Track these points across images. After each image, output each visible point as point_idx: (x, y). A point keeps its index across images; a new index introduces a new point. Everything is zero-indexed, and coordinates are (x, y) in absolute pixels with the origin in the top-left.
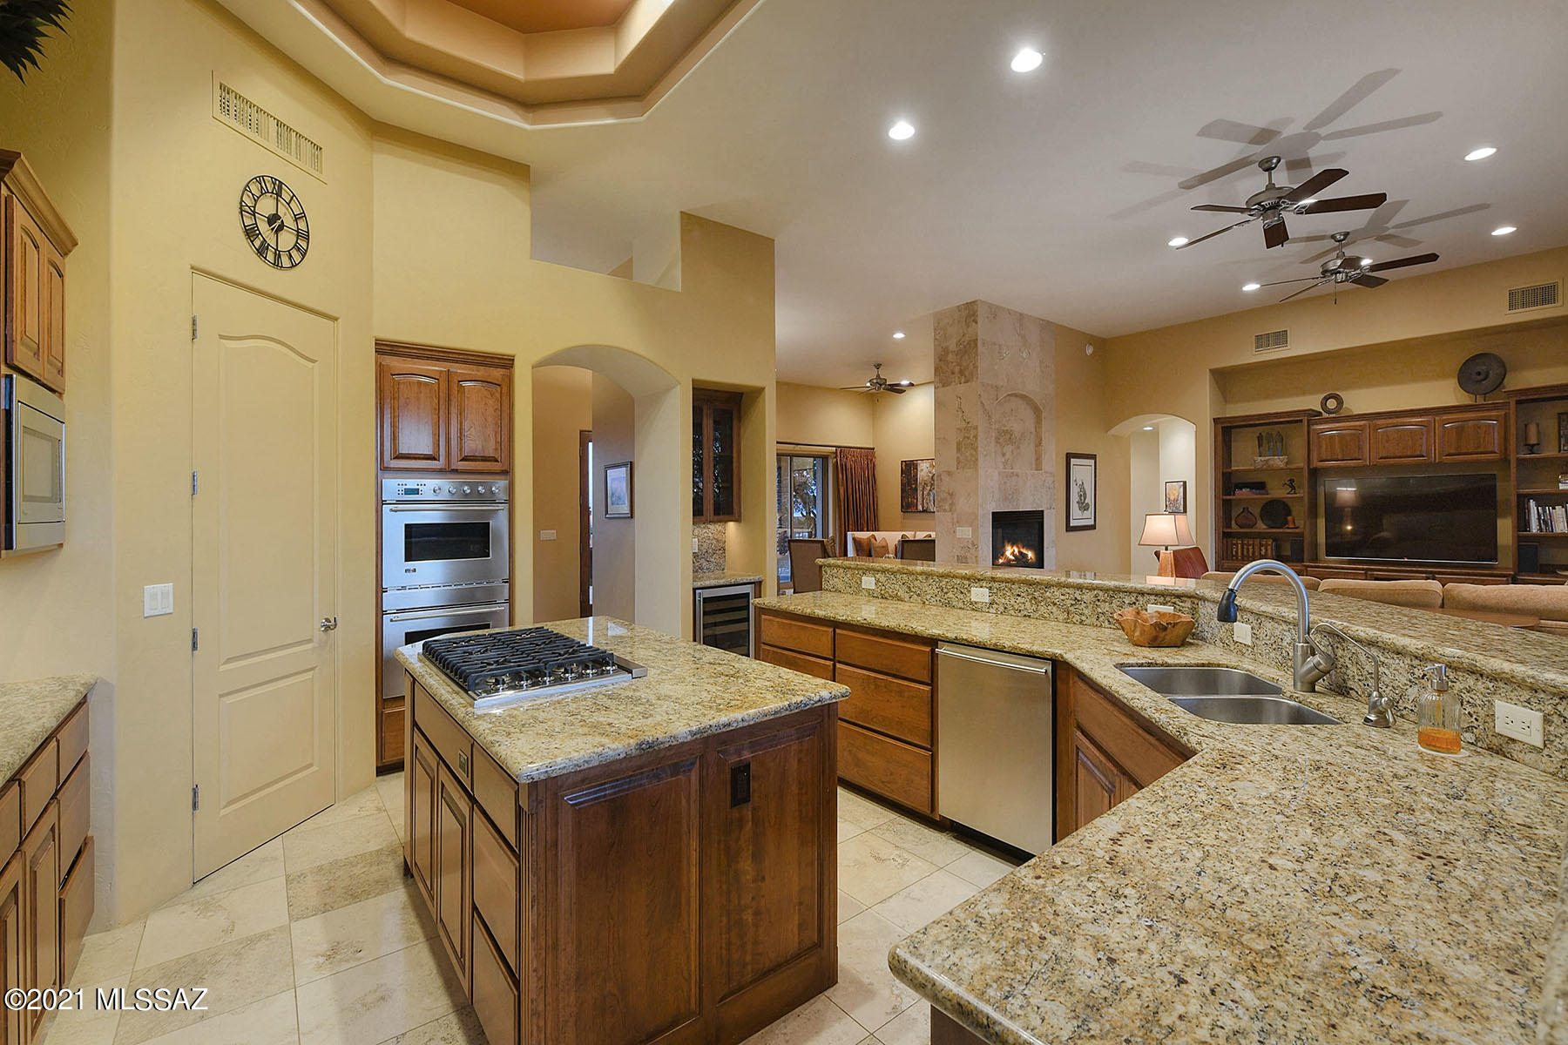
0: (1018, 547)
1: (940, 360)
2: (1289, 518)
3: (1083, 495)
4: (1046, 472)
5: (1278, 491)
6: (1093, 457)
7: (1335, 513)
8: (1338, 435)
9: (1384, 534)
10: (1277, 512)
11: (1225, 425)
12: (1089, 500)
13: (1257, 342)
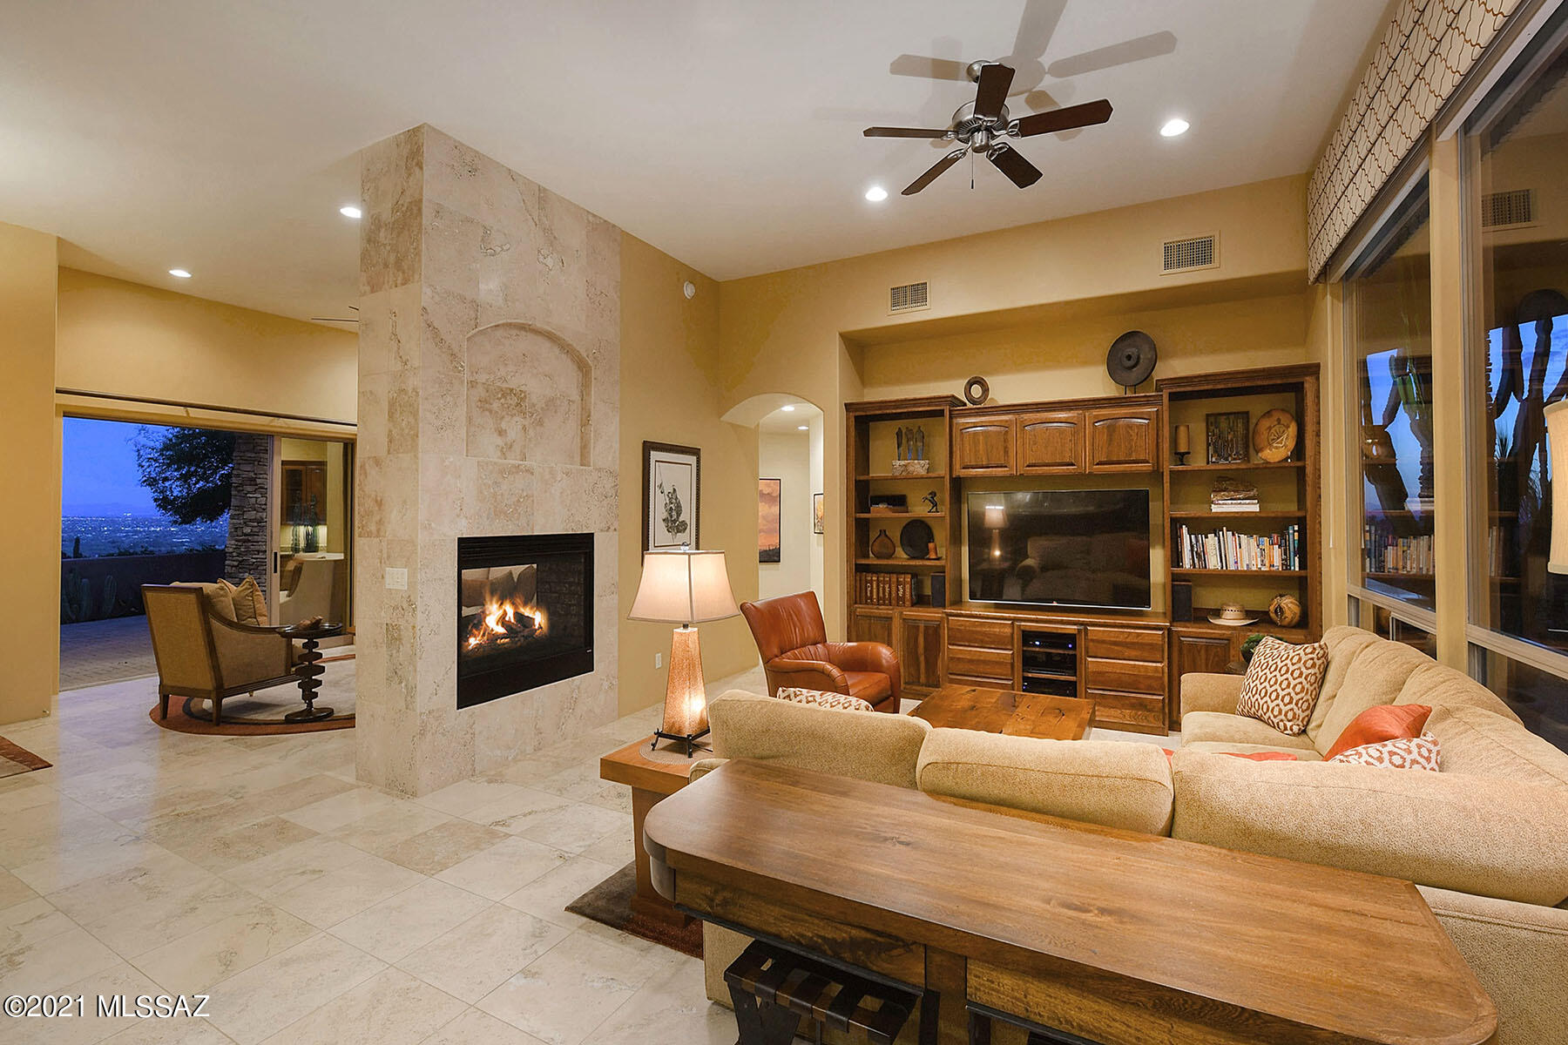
0: (513, 604)
1: (369, 241)
2: (931, 545)
3: (675, 508)
4: (599, 470)
5: (919, 509)
6: (695, 452)
7: (980, 536)
8: (983, 432)
9: (1029, 562)
10: (918, 535)
11: (857, 414)
12: (687, 515)
13: (893, 295)
